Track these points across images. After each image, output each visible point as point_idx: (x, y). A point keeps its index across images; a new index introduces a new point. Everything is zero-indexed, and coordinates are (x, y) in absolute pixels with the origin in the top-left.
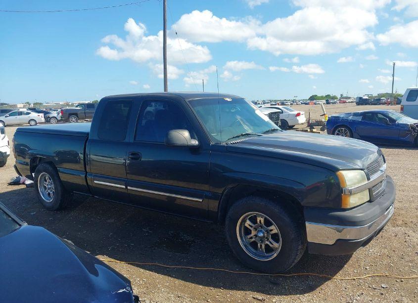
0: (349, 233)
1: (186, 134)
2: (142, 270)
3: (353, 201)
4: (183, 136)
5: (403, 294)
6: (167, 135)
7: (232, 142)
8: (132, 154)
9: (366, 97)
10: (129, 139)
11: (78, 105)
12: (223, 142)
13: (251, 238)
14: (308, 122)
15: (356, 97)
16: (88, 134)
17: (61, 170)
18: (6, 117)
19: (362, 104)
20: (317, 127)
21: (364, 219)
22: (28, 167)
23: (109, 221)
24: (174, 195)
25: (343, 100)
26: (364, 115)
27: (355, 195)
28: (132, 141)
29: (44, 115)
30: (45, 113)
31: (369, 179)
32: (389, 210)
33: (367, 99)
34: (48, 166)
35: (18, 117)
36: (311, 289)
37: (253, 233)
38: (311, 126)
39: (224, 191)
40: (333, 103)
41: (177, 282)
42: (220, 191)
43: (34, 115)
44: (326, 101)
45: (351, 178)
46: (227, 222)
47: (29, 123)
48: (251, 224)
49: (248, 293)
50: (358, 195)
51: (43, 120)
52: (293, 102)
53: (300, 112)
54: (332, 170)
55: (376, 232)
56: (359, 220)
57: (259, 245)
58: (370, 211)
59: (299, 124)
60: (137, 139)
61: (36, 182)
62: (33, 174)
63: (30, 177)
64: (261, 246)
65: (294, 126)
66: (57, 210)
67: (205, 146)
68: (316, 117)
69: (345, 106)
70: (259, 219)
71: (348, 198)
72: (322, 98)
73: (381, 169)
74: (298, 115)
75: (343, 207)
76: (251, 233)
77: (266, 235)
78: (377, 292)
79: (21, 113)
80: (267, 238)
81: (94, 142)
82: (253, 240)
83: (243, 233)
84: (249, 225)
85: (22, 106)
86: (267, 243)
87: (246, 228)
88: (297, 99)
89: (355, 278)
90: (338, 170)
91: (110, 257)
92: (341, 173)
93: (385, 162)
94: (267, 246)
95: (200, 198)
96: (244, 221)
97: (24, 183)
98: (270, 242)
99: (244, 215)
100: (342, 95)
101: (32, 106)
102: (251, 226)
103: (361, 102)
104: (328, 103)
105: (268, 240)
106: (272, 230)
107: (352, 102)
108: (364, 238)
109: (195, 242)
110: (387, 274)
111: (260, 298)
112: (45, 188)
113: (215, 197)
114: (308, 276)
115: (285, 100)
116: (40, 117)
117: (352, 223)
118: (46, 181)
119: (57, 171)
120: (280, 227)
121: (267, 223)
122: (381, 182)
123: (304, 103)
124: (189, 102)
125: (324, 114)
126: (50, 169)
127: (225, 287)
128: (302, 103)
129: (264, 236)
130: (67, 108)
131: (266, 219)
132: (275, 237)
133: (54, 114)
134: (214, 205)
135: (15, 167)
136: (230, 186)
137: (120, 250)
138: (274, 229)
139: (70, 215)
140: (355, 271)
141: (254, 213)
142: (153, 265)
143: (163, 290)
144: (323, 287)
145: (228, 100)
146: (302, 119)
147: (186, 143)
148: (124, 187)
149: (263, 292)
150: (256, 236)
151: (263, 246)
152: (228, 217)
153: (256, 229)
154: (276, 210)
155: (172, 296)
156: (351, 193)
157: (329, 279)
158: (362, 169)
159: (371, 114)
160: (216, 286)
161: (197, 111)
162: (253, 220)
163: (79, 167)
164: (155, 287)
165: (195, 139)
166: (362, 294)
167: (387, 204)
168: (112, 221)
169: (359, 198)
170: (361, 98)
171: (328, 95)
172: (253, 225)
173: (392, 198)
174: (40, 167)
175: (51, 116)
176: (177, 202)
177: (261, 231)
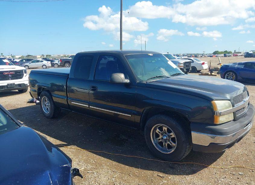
0: (219, 140)
1: (122, 76)
2: (95, 155)
3: (222, 119)
4: (121, 77)
5: (252, 179)
6: (111, 76)
7: (150, 81)
8: (92, 87)
9: (251, 52)
10: (91, 78)
11: (70, 57)
12: (144, 81)
13: (159, 139)
14: (209, 69)
15: (244, 52)
16: (68, 75)
17: (54, 95)
18: (30, 63)
19: (249, 57)
20: (215, 72)
21: (228, 131)
22: (36, 93)
23: (80, 126)
24: (118, 113)
25: (236, 54)
26: (246, 64)
27: (223, 116)
28: (92, 79)
29: (51, 62)
30: (52, 61)
31: (233, 106)
32: (247, 126)
33: (251, 54)
34: (46, 93)
35: (36, 63)
36: (193, 172)
37: (161, 137)
38: (211, 71)
39: (144, 110)
40: (229, 56)
41: (114, 163)
42: (141, 110)
43: (45, 62)
44: (224, 54)
45: (220, 105)
46: (145, 129)
47: (42, 67)
48: (159, 131)
49: (155, 172)
50: (226, 116)
51: (50, 65)
52: (203, 55)
53: (205, 62)
54: (209, 100)
55: (237, 139)
56: (224, 132)
57: (164, 144)
58: (233, 126)
59: (203, 70)
60: (95, 78)
61: (41, 102)
62: (39, 97)
63: (38, 99)
64: (165, 144)
65: (200, 71)
66: (52, 118)
67: (133, 84)
68: (215, 65)
69: (237, 58)
70: (164, 128)
71: (218, 118)
72: (222, 53)
73: (244, 100)
74: (203, 64)
75: (215, 123)
76: (159, 137)
77: (168, 138)
78: (236, 177)
79: (38, 61)
80: (168, 140)
81: (71, 79)
82: (161, 141)
83: (154, 136)
84: (158, 132)
85: (39, 57)
86: (168, 143)
87: (156, 134)
88: (205, 53)
89: (223, 167)
90: (212, 100)
91: (78, 146)
92: (214, 102)
93: (248, 95)
94: (168, 144)
95: (130, 114)
96: (155, 129)
97: (35, 102)
98: (171, 143)
99: (155, 126)
100: (235, 51)
101: (45, 57)
102: (160, 133)
103: (248, 55)
104: (225, 56)
105: (169, 141)
106: (171, 135)
107: (242, 55)
108: (228, 143)
109: (128, 140)
110: (244, 166)
111: (161, 176)
112: (46, 105)
113: (138, 114)
114: (193, 164)
115: (198, 54)
116: (48, 64)
117: (220, 133)
118: (46, 101)
119: (51, 96)
120: (176, 134)
121: (169, 131)
122: (244, 108)
123: (210, 56)
124: (125, 56)
125: (220, 64)
126: (48, 94)
127: (142, 168)
128: (208, 56)
129: (167, 139)
130: (65, 58)
131: (168, 129)
132: (173, 140)
133: (56, 62)
134: (137, 119)
135: (30, 93)
136: (148, 108)
137: (84, 142)
138: (173, 135)
139: (58, 121)
140: (224, 163)
141: (161, 125)
142: (102, 152)
143: (105, 167)
144: (201, 171)
145: (151, 55)
146: (206, 67)
147: (121, 81)
148: (88, 106)
149: (164, 172)
150: (162, 138)
151: (166, 145)
152: (146, 126)
153: (162, 134)
154: (174, 123)
155: (110, 171)
156: (220, 114)
157: (206, 167)
158: (229, 100)
159: (250, 64)
160: (136, 167)
161: (130, 62)
162: (161, 128)
163: (64, 94)
164: (101, 165)
165: (127, 79)
166: (225, 177)
167: (246, 122)
168: (82, 125)
169: (226, 118)
170: (247, 53)
171: (226, 51)
172: (161, 132)
173: (250, 119)
174: (43, 93)
175: (55, 63)
176: (119, 117)
177: (165, 136)
